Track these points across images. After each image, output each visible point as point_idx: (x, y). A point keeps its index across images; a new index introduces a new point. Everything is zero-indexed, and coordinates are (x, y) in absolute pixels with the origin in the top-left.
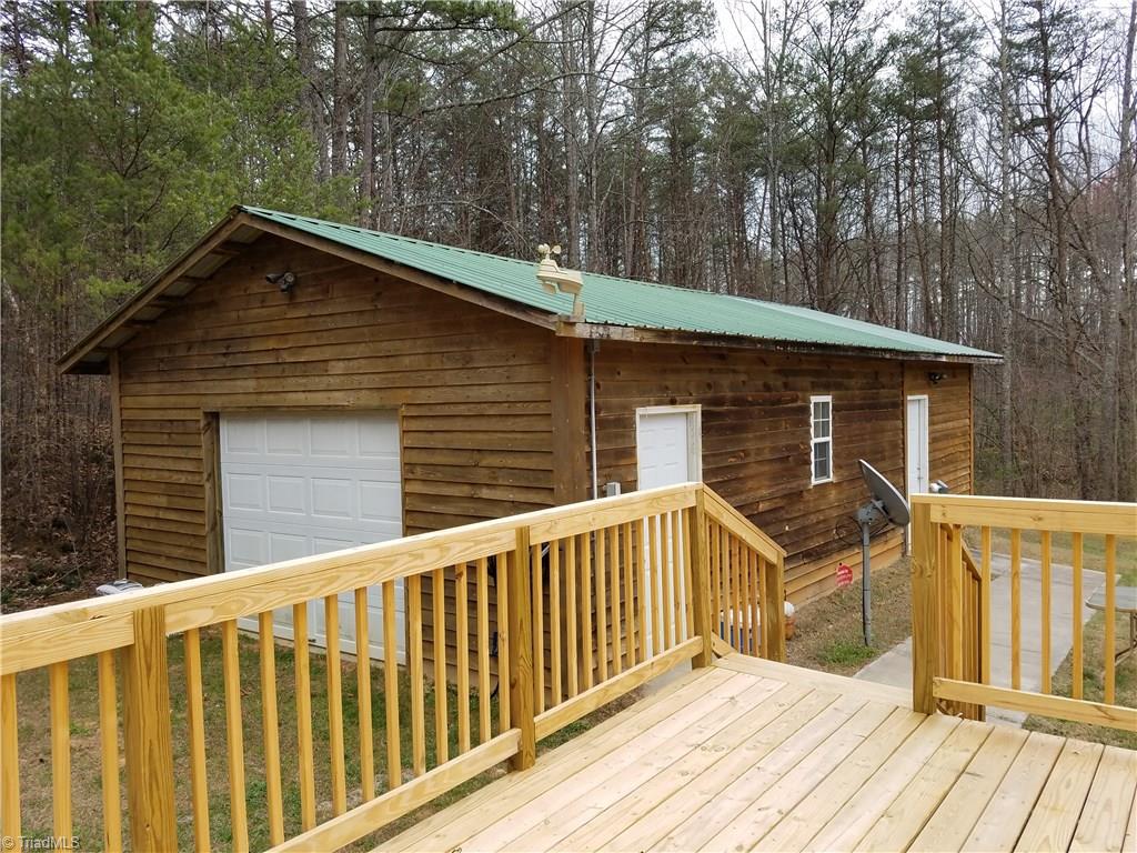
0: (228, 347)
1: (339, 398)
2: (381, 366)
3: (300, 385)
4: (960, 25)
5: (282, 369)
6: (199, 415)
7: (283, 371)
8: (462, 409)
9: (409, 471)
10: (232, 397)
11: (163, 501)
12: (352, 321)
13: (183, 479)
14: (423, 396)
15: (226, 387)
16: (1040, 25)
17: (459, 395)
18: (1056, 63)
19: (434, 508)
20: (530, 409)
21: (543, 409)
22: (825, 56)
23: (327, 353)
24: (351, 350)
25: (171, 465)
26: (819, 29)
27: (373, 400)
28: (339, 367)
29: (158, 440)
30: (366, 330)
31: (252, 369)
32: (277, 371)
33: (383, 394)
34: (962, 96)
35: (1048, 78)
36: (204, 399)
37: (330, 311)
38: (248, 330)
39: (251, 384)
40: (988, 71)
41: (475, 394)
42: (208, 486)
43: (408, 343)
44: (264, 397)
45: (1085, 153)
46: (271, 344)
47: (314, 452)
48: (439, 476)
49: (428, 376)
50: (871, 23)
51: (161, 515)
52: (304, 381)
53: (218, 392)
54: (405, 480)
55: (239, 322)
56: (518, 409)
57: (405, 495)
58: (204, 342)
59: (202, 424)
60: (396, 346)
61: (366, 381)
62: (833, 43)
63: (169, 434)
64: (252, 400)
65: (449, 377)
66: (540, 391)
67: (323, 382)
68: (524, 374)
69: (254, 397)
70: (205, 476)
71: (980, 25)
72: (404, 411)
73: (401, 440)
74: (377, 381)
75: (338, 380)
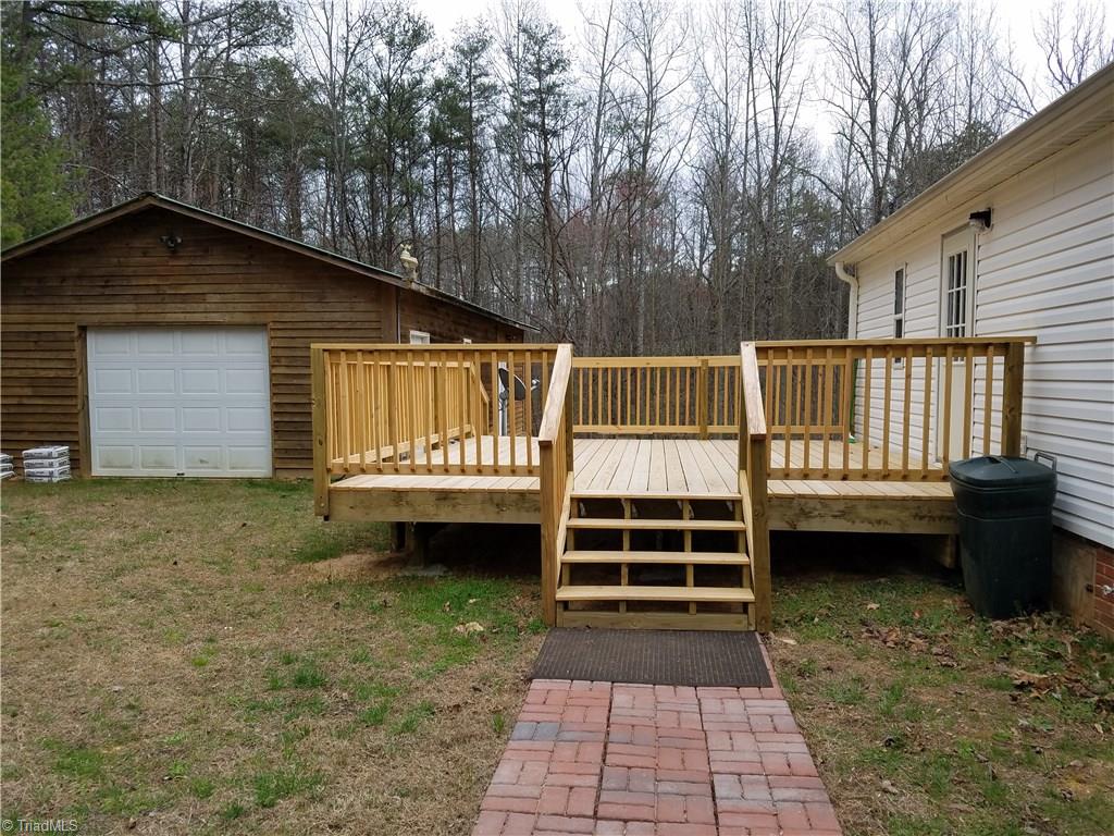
0: (107, 281)
1: (216, 318)
2: (253, 298)
3: (180, 308)
4: (484, 80)
5: (160, 297)
6: (74, 328)
7: (164, 299)
8: (318, 325)
9: (275, 361)
10: (112, 316)
11: (28, 391)
12: (226, 270)
13: (52, 374)
14: (287, 317)
15: (104, 308)
16: (538, 92)
17: (317, 317)
18: (550, 123)
19: (295, 382)
20: (366, 325)
21: (374, 325)
22: (385, 84)
23: (206, 289)
24: (226, 288)
25: (38, 364)
26: (381, 61)
27: (247, 319)
28: (217, 298)
29: (24, 346)
30: (240, 276)
31: (132, 297)
32: (159, 299)
33: (255, 315)
34: (487, 137)
35: (545, 133)
36: (78, 317)
37: (209, 263)
38: (130, 271)
39: (131, 308)
40: (505, 121)
41: (327, 317)
42: (80, 378)
43: (276, 286)
44: (144, 316)
45: (566, 193)
46: (152, 281)
47: (184, 352)
48: (299, 363)
49: (291, 305)
50: (421, 65)
51: (25, 401)
52: (183, 305)
53: (92, 312)
54: (272, 366)
55: (120, 265)
56: (358, 325)
57: (272, 375)
58: (80, 277)
59: (76, 334)
60: (266, 287)
61: (239, 307)
62: (391, 75)
63: (35, 342)
64: (132, 318)
65: (308, 307)
66: (373, 316)
67: (202, 307)
68: (362, 306)
69: (133, 316)
70: (78, 371)
71: (500, 83)
72: (271, 325)
73: (269, 343)
74: (249, 307)
75: (214, 306)
